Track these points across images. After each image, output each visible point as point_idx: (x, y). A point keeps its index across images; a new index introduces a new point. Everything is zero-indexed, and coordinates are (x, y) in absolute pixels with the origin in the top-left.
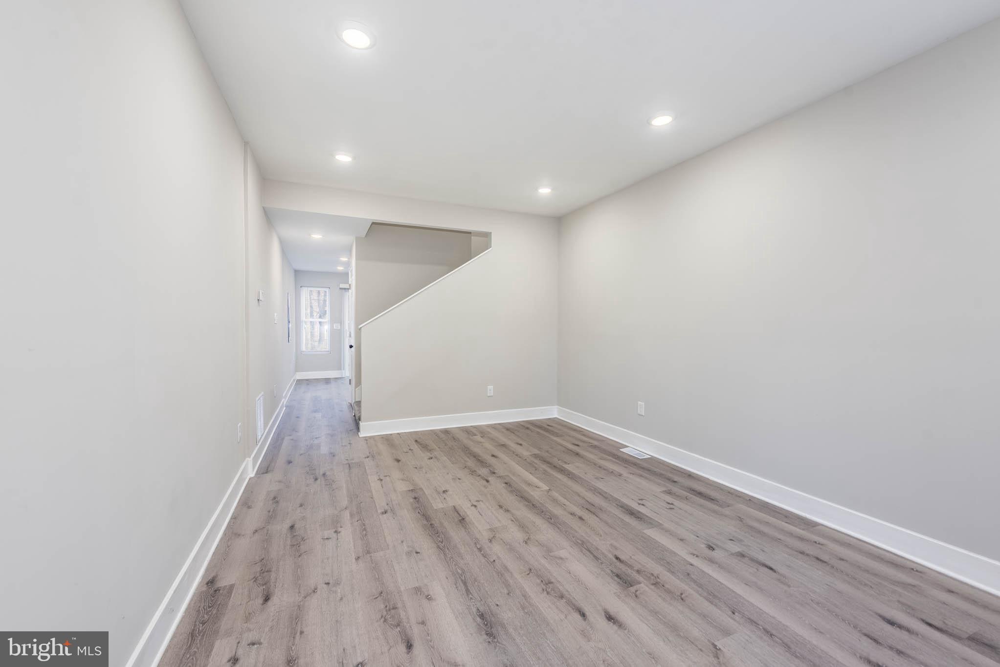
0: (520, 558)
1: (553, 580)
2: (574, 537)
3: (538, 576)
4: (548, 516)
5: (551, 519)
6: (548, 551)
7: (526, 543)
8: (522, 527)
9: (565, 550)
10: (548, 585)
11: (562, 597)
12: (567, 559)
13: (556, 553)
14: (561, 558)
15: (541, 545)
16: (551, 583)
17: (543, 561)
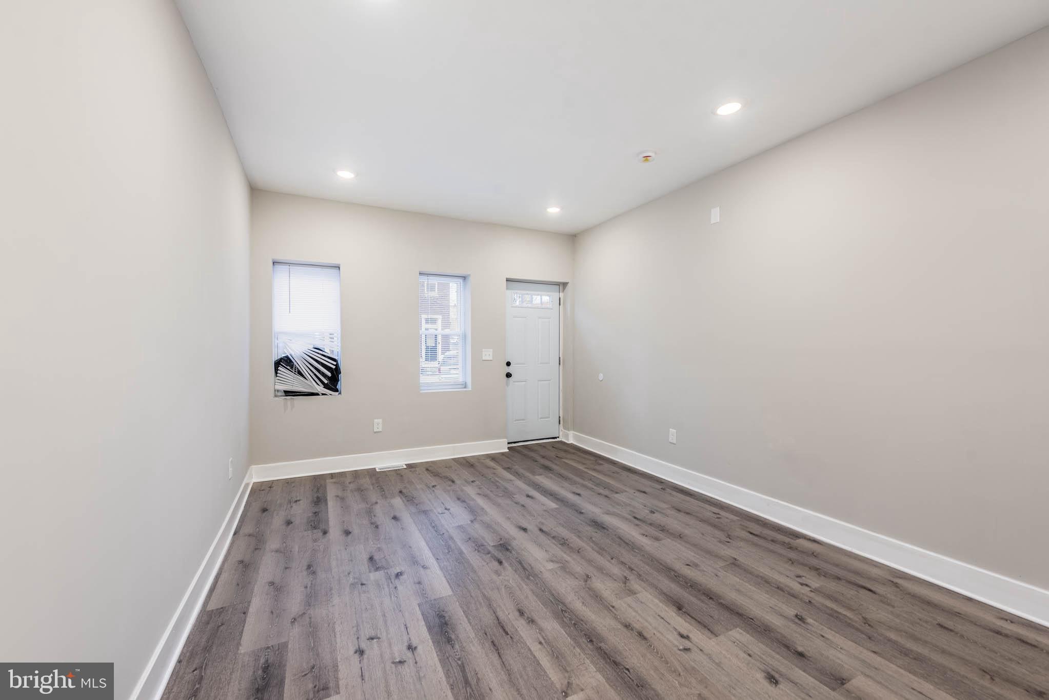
0: (590, 561)
1: (560, 546)
2: (537, 583)
3: (571, 548)
4: (566, 615)
5: (562, 611)
6: (564, 568)
7: (588, 576)
8: (597, 597)
9: (548, 568)
10: (564, 543)
11: (554, 537)
12: (547, 561)
13: (556, 565)
14: (552, 561)
15: (572, 574)
16: (562, 544)
17: (568, 558)
